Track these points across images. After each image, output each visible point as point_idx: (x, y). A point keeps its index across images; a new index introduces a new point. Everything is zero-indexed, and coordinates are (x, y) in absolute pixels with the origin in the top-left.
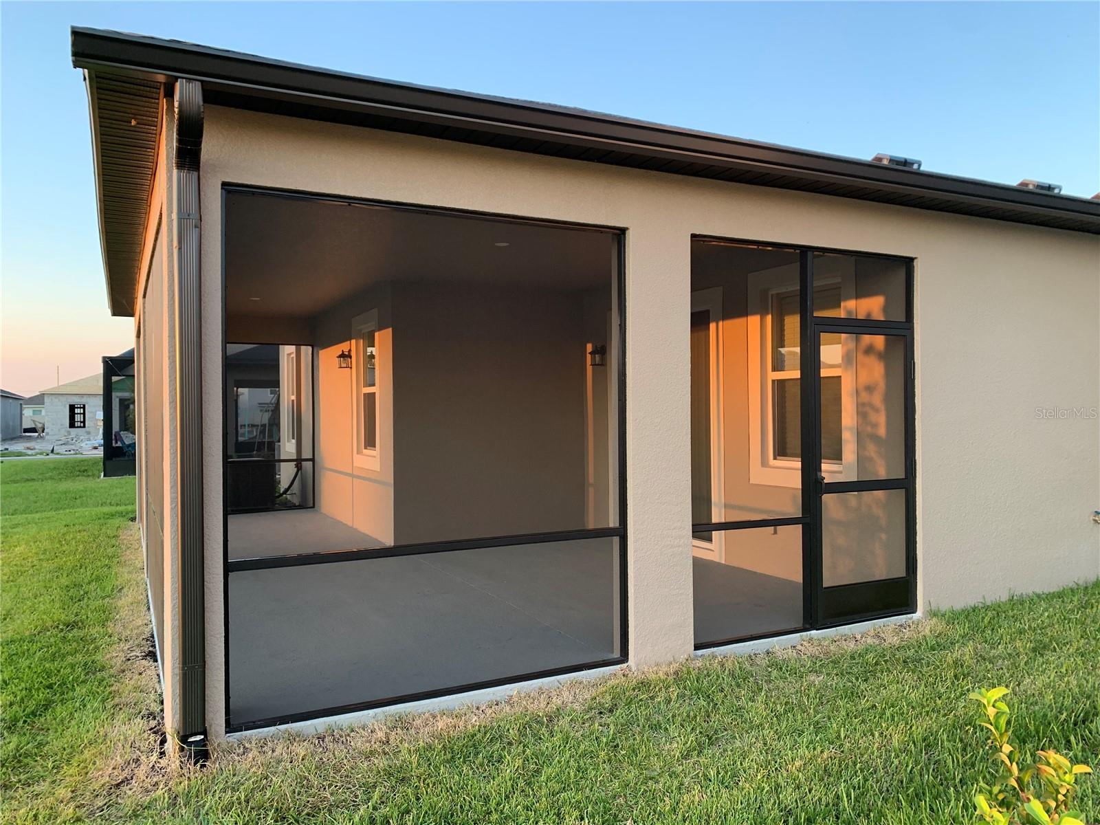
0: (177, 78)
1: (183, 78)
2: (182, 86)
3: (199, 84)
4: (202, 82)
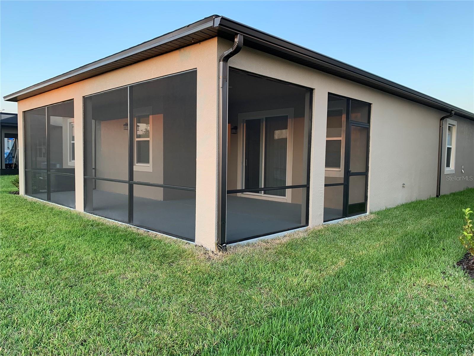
0: (238, 34)
1: (240, 34)
2: (239, 36)
3: (243, 36)
4: (243, 35)
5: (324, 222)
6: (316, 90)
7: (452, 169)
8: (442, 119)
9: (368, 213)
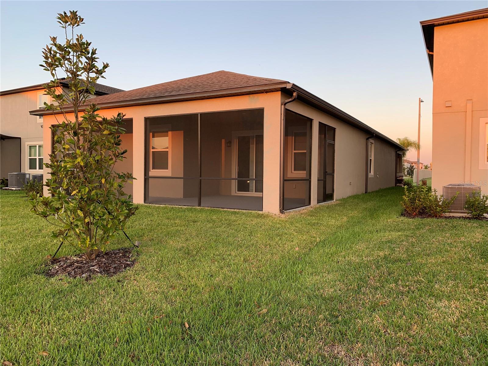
4: (297, 92)
5: (318, 203)
6: (314, 120)
7: (372, 174)
8: (367, 139)
9: (334, 200)
